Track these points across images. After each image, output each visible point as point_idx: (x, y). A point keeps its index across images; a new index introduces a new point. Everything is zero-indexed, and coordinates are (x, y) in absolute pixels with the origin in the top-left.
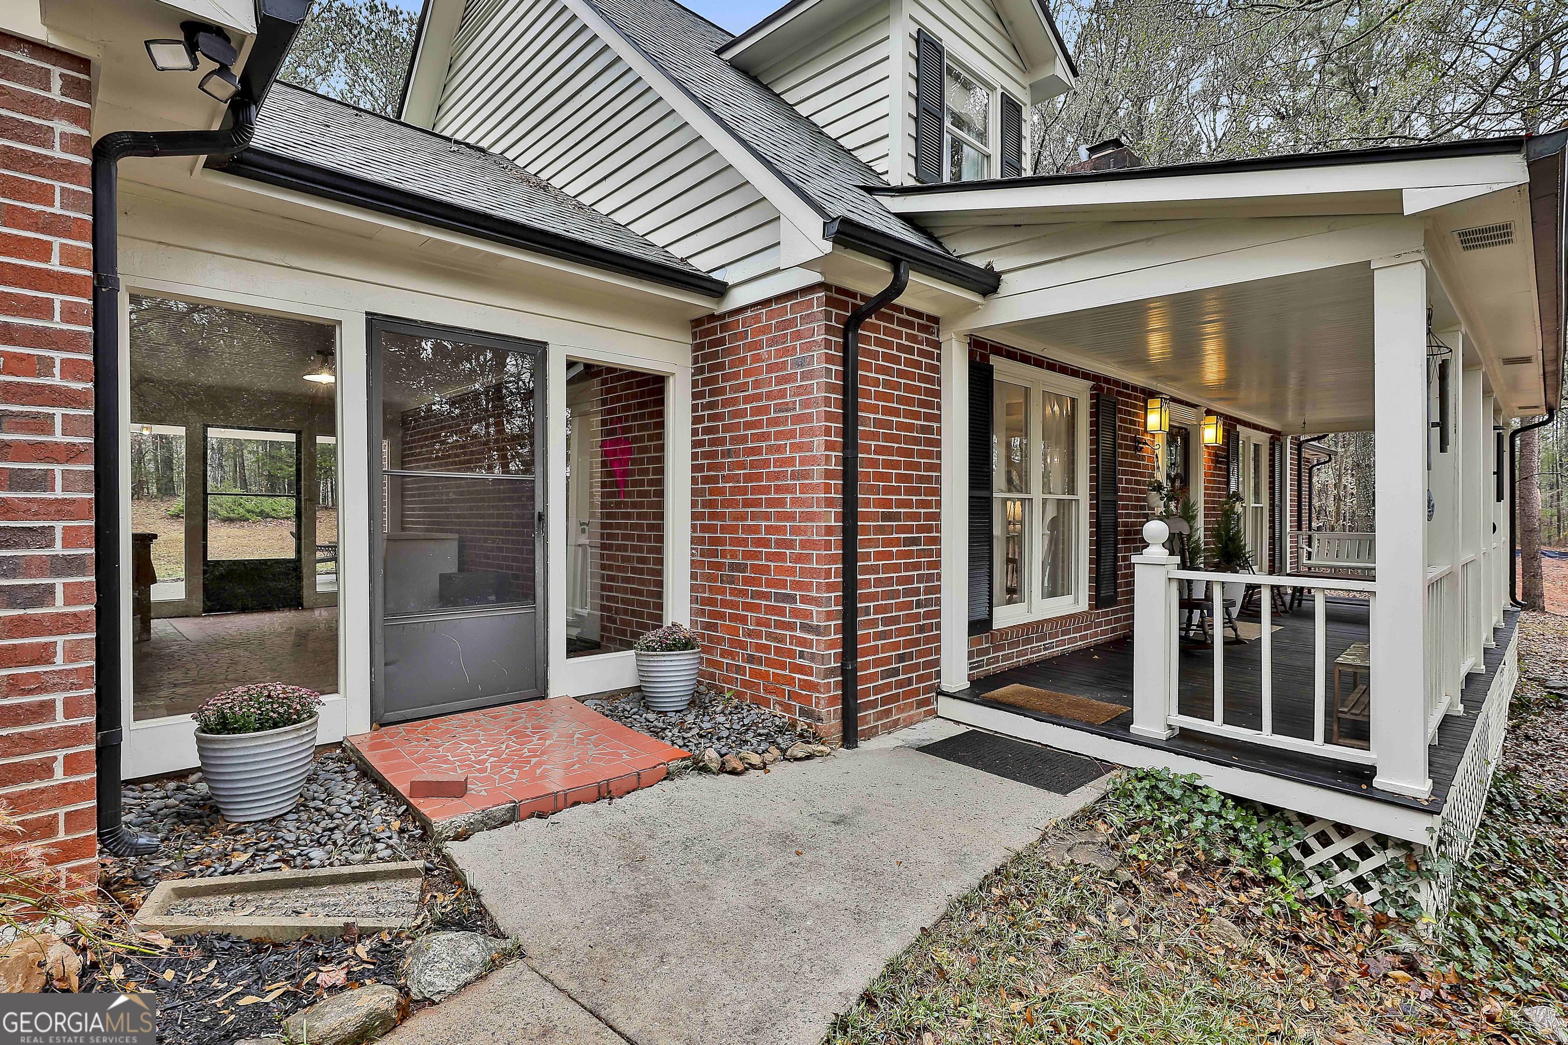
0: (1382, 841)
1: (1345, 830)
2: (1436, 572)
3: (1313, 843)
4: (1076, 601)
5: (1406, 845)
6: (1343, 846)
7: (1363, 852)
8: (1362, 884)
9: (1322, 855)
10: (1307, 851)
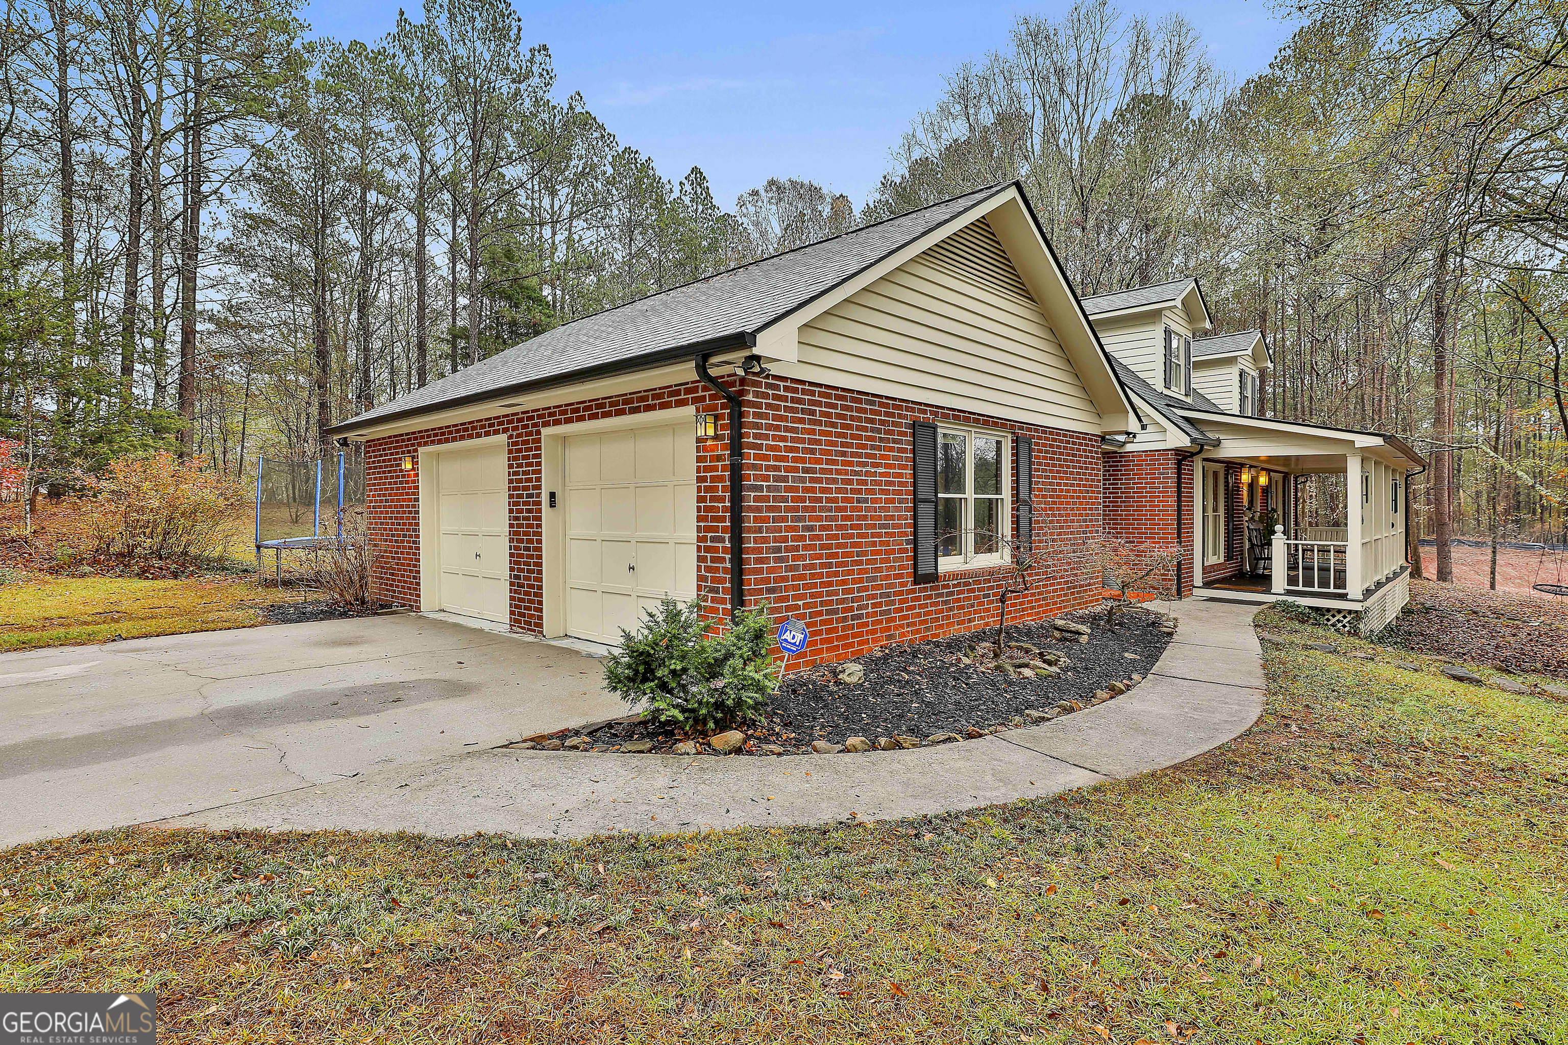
0: (1350, 612)
1: (1339, 611)
2: (1365, 541)
3: (1331, 618)
4: (1219, 558)
5: (1356, 612)
6: (1339, 617)
7: (1345, 617)
8: (1344, 626)
9: (1333, 620)
10: (1328, 620)
